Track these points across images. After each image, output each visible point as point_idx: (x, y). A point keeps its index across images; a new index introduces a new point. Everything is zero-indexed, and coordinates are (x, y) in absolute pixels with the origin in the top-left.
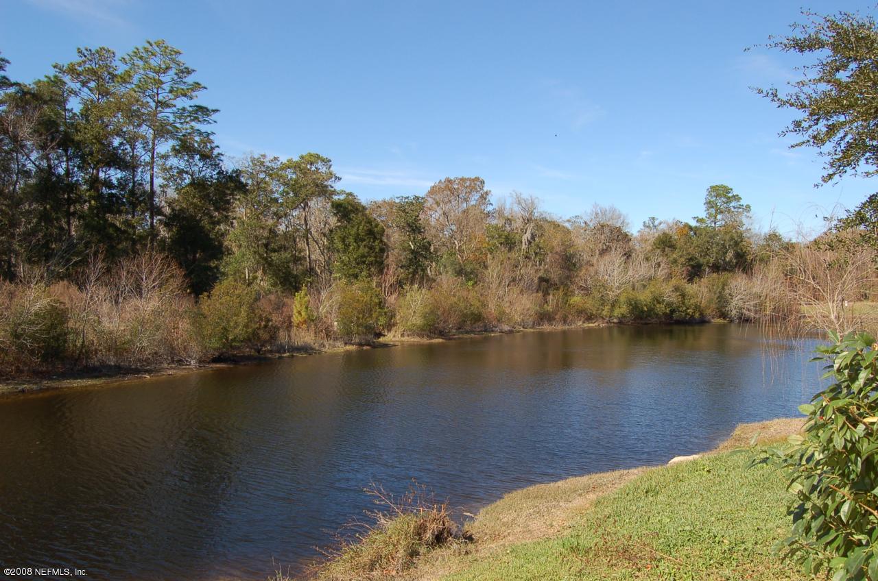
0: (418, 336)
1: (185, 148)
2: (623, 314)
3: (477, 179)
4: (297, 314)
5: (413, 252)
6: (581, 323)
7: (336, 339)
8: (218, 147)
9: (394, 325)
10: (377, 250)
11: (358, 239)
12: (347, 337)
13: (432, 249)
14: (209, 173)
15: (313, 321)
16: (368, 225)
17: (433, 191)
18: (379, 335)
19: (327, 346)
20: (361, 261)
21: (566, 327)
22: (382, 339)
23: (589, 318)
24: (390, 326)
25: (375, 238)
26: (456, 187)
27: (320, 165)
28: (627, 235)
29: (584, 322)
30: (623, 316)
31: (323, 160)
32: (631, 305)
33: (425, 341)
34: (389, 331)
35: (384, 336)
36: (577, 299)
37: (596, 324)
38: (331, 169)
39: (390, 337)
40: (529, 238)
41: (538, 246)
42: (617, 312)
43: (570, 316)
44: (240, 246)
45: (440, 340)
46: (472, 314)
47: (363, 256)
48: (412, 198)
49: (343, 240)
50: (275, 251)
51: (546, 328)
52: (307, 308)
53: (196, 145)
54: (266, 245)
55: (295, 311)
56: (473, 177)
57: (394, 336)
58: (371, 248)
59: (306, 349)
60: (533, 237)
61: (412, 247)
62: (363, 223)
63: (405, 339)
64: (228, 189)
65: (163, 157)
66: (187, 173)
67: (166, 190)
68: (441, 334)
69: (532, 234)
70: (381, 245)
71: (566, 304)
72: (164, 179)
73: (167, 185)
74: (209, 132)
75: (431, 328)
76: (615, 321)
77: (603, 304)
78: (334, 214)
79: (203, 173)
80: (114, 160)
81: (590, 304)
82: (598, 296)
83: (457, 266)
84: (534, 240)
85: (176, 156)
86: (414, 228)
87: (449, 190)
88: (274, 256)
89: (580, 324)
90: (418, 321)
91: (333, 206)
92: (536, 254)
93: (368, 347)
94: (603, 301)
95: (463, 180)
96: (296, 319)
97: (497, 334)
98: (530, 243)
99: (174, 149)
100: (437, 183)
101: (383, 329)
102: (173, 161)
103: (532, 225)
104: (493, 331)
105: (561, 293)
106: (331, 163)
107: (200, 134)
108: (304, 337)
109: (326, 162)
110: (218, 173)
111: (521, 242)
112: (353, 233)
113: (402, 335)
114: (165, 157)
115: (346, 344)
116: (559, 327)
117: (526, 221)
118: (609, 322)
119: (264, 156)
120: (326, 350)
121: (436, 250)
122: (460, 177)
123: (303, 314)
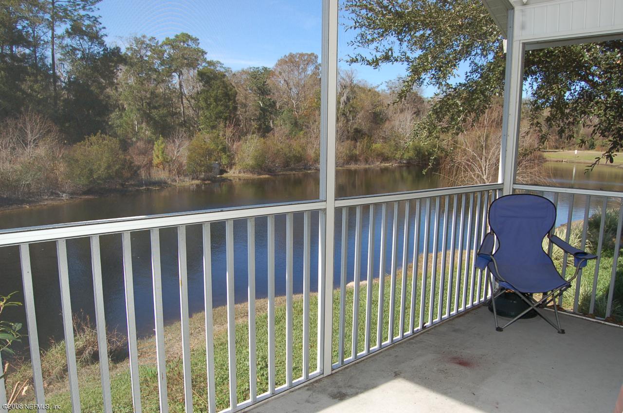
0: (251, 172)
1: (76, 31)
2: (410, 157)
3: (312, 54)
4: (156, 157)
5: (262, 109)
6: (379, 163)
7: (185, 176)
8: (104, 28)
9: (234, 164)
10: (231, 108)
11: (216, 100)
12: (194, 175)
13: (278, 105)
14: (96, 49)
15: (167, 162)
16: (224, 89)
17: (282, 62)
18: (222, 172)
19: (177, 181)
20: (218, 116)
21: (367, 166)
22: (225, 175)
23: (386, 159)
24: (231, 165)
25: (230, 100)
26: (297, 60)
27: (190, 43)
28: (421, 98)
29: (381, 162)
30: (410, 159)
31: (192, 39)
32: (417, 150)
33: (256, 176)
34: (231, 168)
35: (227, 172)
36: (378, 146)
37: (391, 164)
38: (199, 45)
39: (232, 174)
40: (345, 100)
41: (351, 106)
42: (406, 156)
43: (370, 158)
45: (267, 176)
46: (295, 156)
47: (221, 112)
48: (261, 68)
49: (206, 101)
50: (155, 108)
51: (353, 167)
52: (163, 153)
53: (84, 29)
54: (149, 104)
55: (154, 155)
56: (309, 53)
57: (234, 173)
58: (227, 107)
59: (161, 184)
60: (348, 99)
61: (262, 105)
62: (221, 88)
63: (242, 175)
64: (112, 61)
65: (59, 37)
66: (79, 50)
67: (63, 63)
68: (269, 171)
69: (347, 97)
70: (233, 104)
71: (369, 149)
72: (61, 54)
73: (64, 59)
74: (97, 16)
75: (261, 166)
76: (405, 162)
77: (396, 150)
78: (200, 80)
79: (91, 50)
80: (20, 39)
81: (387, 151)
82: (393, 143)
83: (293, 120)
84: (349, 102)
85: (69, 37)
86: (263, 91)
87: (292, 62)
88: (154, 113)
89: (378, 165)
90: (250, 162)
91: (198, 74)
92: (350, 112)
93: (209, 182)
94: (397, 148)
95: (302, 55)
96: (156, 161)
97: (313, 171)
98: (346, 104)
99: (67, 31)
100: (283, 57)
101: (227, 167)
102: (67, 41)
103: (348, 90)
104: (310, 169)
105: (365, 140)
106: (199, 41)
107: (89, 18)
108: (161, 175)
109: (196, 40)
110: (103, 50)
111: (340, 103)
112: (213, 95)
113: (240, 172)
114: (62, 37)
115: (193, 179)
116: (361, 166)
117: (344, 87)
118: (400, 162)
119: (144, 37)
120: (177, 184)
121: (281, 108)
122: (300, 52)
123: (160, 157)
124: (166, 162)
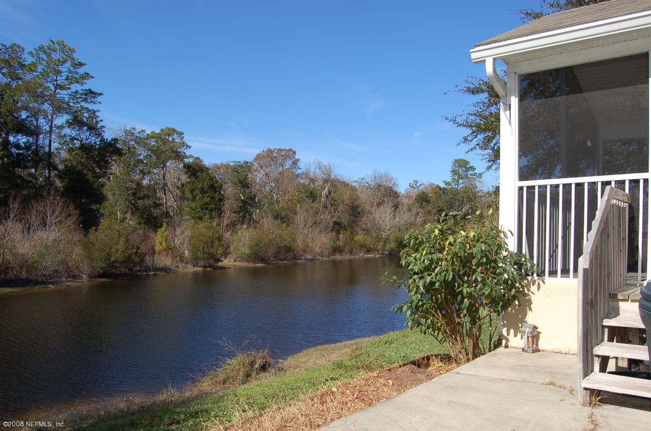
0: (247, 261)
1: (76, 122)
2: (392, 248)
3: (290, 150)
4: (159, 244)
5: (243, 201)
6: (362, 254)
7: (187, 263)
8: (102, 121)
9: (229, 253)
10: (217, 200)
11: (203, 191)
12: (195, 261)
13: (257, 200)
14: (93, 140)
15: (171, 249)
16: (210, 181)
17: (258, 158)
18: (219, 260)
19: (181, 268)
20: (205, 207)
21: (352, 257)
22: (220, 264)
23: (368, 251)
24: (226, 255)
25: (215, 191)
26: (275, 155)
27: (175, 136)
28: (396, 193)
29: (365, 254)
30: (392, 249)
31: (178, 133)
32: (398, 242)
33: (251, 265)
34: (225, 257)
35: (222, 261)
36: (360, 237)
37: (373, 255)
38: (184, 140)
39: (225, 262)
40: (327, 193)
41: (333, 199)
42: (388, 247)
43: (354, 249)
44: (114, 195)
45: (262, 265)
46: (285, 246)
47: (207, 204)
48: (243, 162)
49: (192, 192)
50: (140, 199)
51: (338, 257)
52: (166, 240)
53: (85, 120)
54: (134, 194)
55: (157, 242)
56: (287, 148)
57: (229, 262)
58: (212, 198)
59: (165, 269)
60: (330, 192)
61: (242, 198)
62: (207, 180)
63: (237, 263)
64: (107, 152)
65: (58, 127)
66: (77, 139)
67: (60, 151)
68: (263, 260)
69: (329, 191)
70: (219, 196)
71: (352, 240)
72: (59, 144)
73: (61, 148)
74: (95, 110)
75: (256, 256)
76: (387, 253)
77: (378, 241)
78: (185, 172)
79: (89, 140)
80: (21, 128)
81: (369, 241)
82: (374, 235)
83: (275, 213)
84: (331, 195)
85: (69, 127)
86: (244, 184)
87: (269, 157)
88: (140, 203)
89: (362, 255)
90: (247, 251)
91: (184, 166)
92: (332, 205)
93: (211, 269)
94: (378, 239)
95: (280, 150)
96: (158, 248)
97: (303, 261)
98: (327, 197)
99: (67, 122)
100: (261, 151)
101: (221, 256)
102: (67, 131)
103: (329, 184)
104: (300, 259)
105: (349, 232)
106: (183, 135)
107: (88, 110)
108: (165, 261)
109: (180, 134)
110: (100, 141)
111: (321, 196)
112: (199, 187)
113: (235, 261)
114: (61, 127)
115: (194, 266)
116: (347, 257)
117: (325, 181)
118: (382, 254)
119: (134, 129)
120: (180, 270)
121: (260, 201)
122: (278, 148)
123: (164, 244)
124: (169, 249)
